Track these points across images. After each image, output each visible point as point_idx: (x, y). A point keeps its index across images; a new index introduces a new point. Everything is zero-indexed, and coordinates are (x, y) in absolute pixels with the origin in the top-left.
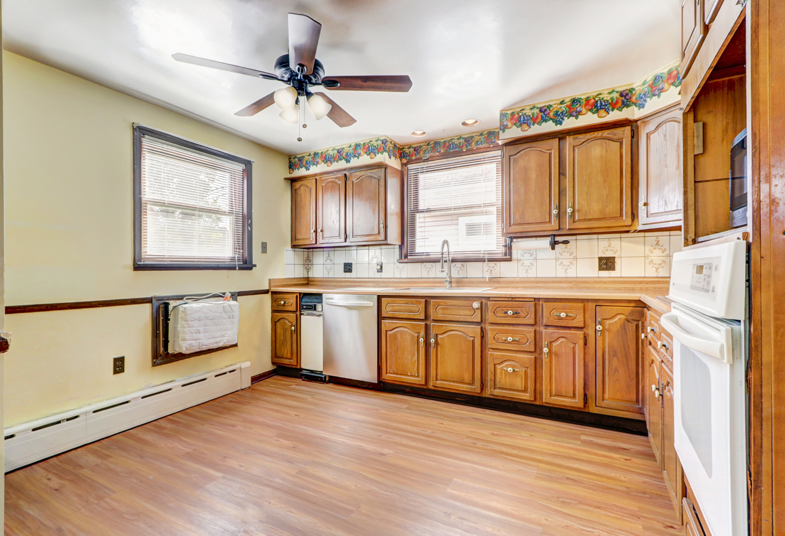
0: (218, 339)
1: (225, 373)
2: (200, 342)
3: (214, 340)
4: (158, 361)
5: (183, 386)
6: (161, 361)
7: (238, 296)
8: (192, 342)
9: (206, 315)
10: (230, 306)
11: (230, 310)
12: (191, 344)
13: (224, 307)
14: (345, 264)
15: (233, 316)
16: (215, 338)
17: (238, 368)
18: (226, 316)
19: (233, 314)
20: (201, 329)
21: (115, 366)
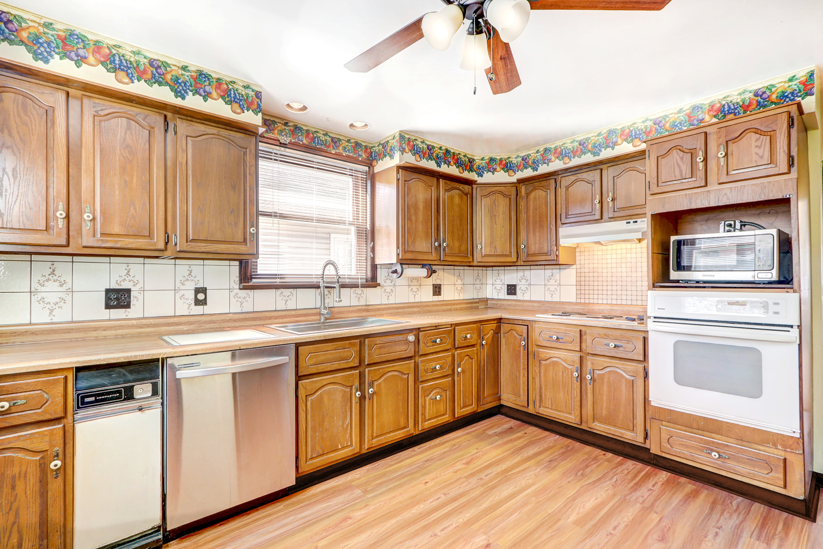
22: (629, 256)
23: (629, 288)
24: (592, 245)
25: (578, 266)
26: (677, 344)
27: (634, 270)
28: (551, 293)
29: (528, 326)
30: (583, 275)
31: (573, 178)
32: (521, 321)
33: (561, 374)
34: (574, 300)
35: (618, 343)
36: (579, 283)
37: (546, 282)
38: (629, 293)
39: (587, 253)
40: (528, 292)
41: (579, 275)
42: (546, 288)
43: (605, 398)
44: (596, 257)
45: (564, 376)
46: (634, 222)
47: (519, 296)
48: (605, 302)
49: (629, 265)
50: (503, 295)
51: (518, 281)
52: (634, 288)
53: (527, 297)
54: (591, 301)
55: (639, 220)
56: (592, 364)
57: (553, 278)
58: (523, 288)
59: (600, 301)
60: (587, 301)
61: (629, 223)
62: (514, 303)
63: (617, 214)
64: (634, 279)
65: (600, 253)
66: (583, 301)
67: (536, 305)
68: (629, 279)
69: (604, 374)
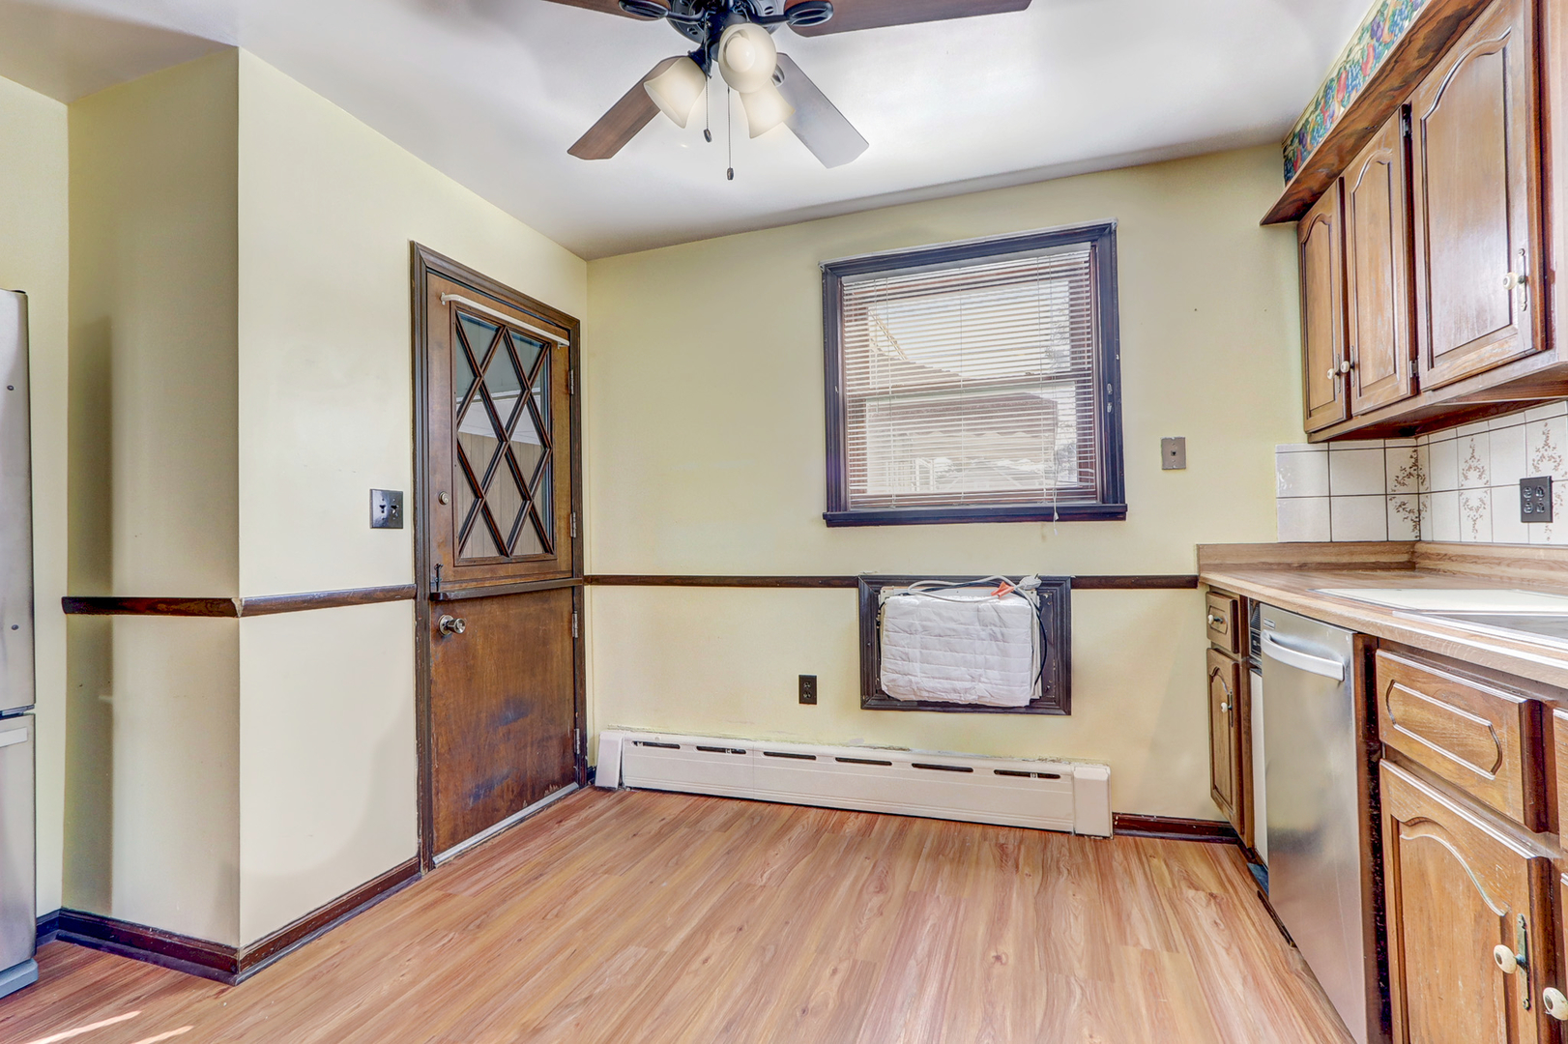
0: (958, 685)
1: (1028, 775)
2: (911, 681)
3: (946, 684)
4: (872, 702)
5: (915, 765)
6: (876, 702)
7: (1073, 587)
8: (896, 676)
9: (924, 623)
10: (996, 609)
11: (997, 620)
12: (893, 680)
13: (978, 610)
14: (1522, 481)
15: (1002, 635)
16: (950, 679)
17: (1066, 774)
18: (983, 634)
19: (1004, 630)
20: (915, 653)
21: (802, 691)
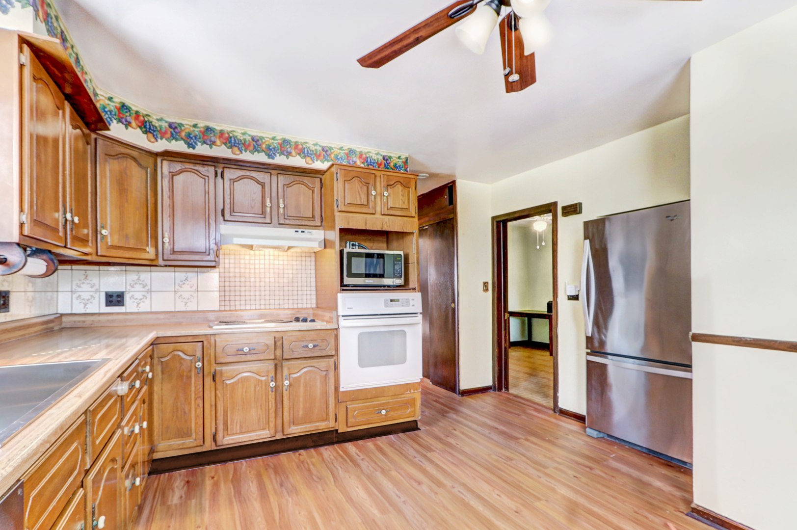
22: (276, 262)
23: (277, 293)
24: (239, 248)
25: (222, 270)
26: (361, 336)
27: (281, 275)
28: (184, 300)
29: (203, 342)
30: (227, 279)
31: (240, 173)
32: (191, 337)
33: (253, 389)
34: (217, 308)
35: (315, 343)
36: (223, 289)
37: (177, 287)
38: (277, 297)
39: (232, 257)
40: (148, 301)
41: (223, 279)
42: (177, 295)
43: (301, 399)
44: (242, 261)
45: (257, 390)
46: (302, 232)
47: (130, 306)
48: (253, 307)
49: (276, 271)
50: (98, 306)
51: (128, 287)
52: (281, 293)
53: (145, 307)
54: (238, 308)
55: (306, 231)
56: (289, 369)
57: (187, 282)
58: (138, 295)
59: (248, 307)
60: (233, 308)
61: (298, 232)
62: (121, 317)
63: (287, 222)
64: (281, 285)
65: (247, 257)
66: (227, 308)
67: (162, 316)
68: (277, 285)
69: (300, 376)
